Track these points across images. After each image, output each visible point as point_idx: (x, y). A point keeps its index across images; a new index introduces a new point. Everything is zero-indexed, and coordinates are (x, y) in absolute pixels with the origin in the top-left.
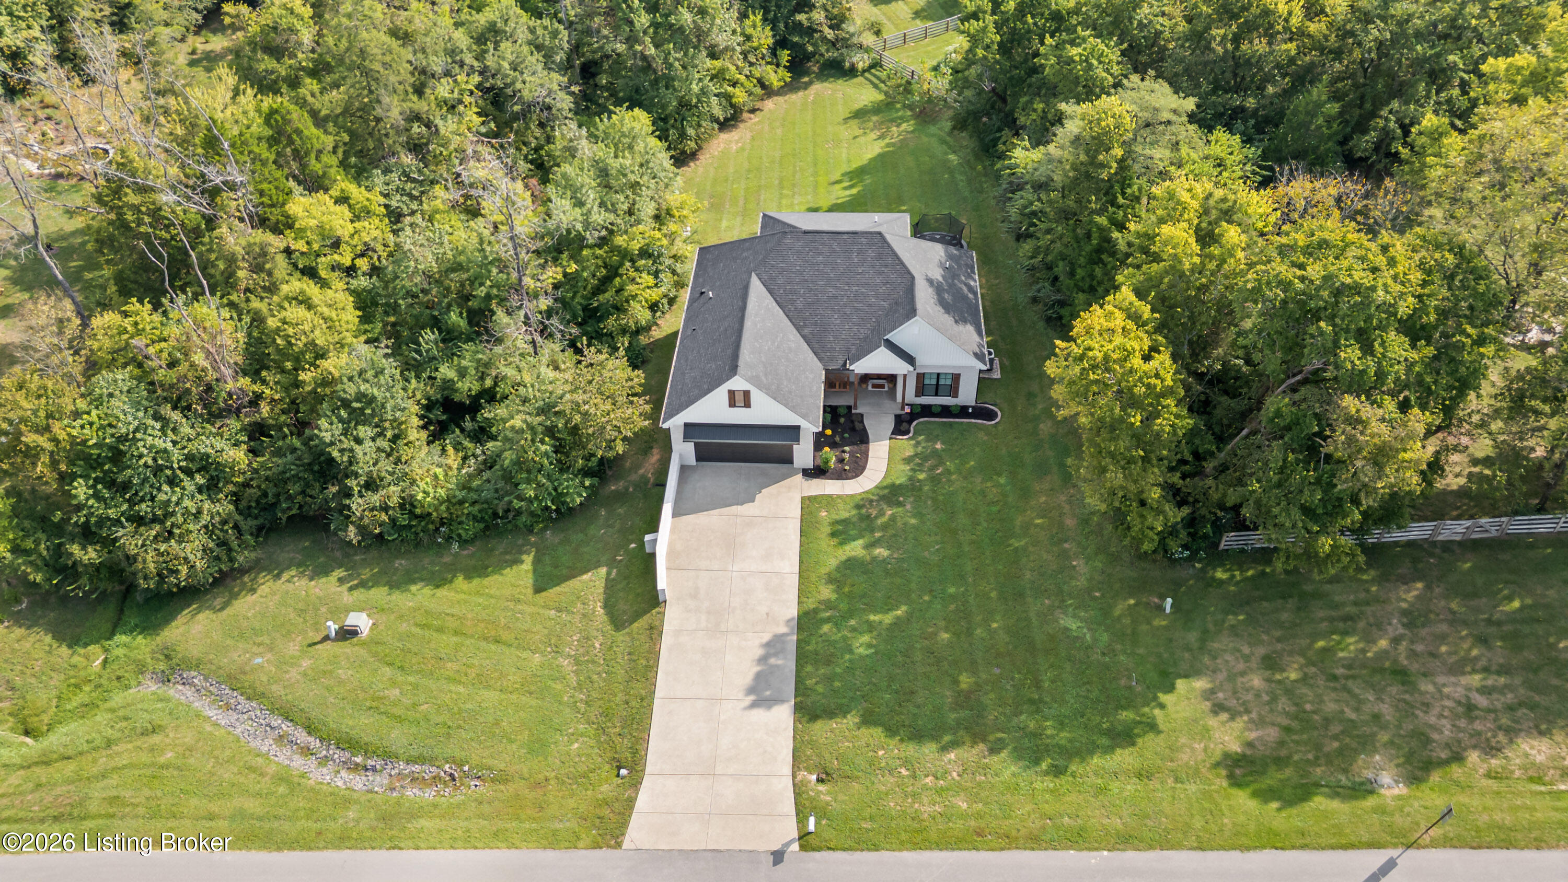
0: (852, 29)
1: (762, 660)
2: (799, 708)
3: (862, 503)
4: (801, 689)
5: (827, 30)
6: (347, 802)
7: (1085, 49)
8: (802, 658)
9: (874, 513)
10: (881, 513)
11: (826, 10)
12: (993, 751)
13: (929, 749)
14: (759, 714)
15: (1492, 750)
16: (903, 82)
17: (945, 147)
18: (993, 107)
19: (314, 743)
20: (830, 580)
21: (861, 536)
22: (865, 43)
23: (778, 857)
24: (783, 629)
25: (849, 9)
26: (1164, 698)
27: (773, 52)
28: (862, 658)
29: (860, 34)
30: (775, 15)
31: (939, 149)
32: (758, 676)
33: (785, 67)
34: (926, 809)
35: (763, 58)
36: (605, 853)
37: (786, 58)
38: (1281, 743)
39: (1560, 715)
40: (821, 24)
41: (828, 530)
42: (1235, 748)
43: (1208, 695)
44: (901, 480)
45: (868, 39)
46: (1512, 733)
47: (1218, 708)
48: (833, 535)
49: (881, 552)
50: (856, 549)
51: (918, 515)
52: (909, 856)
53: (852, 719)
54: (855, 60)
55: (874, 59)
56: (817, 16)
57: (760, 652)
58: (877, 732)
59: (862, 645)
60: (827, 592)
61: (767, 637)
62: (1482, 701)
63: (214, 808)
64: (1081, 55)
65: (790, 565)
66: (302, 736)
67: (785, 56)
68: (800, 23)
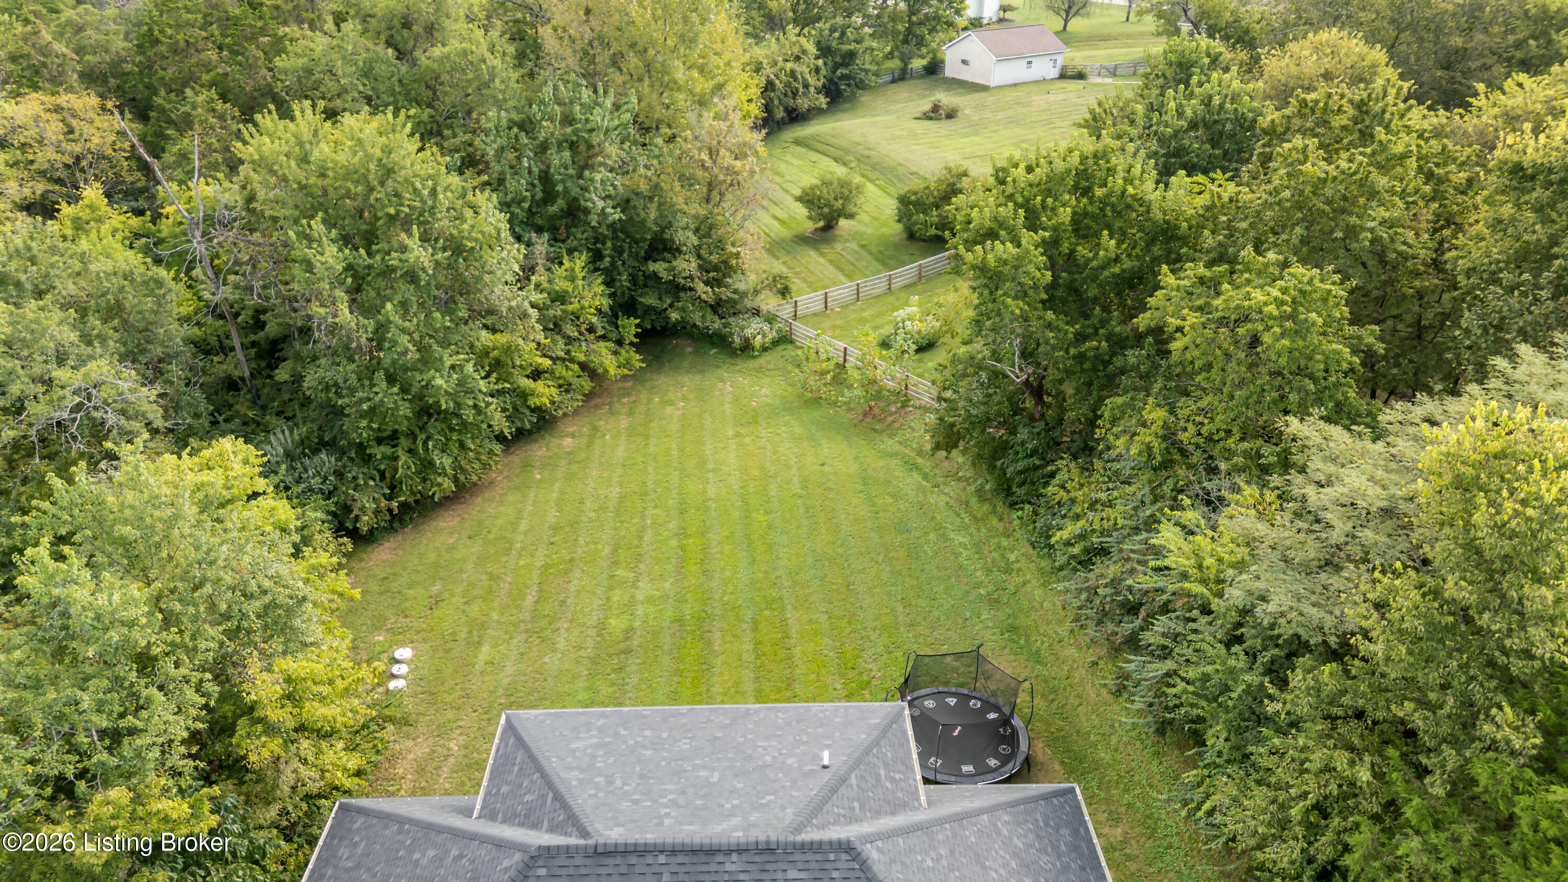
0: (742, 287)
5: (701, 287)
7: (1284, 291)
11: (699, 257)
16: (831, 365)
17: (916, 476)
18: (1017, 411)
22: (764, 308)
25: (737, 255)
27: (612, 317)
29: (756, 292)
30: (613, 263)
31: (910, 483)
33: (632, 344)
35: (591, 330)
37: (633, 331)
40: (691, 277)
45: (769, 302)
54: (748, 332)
55: (779, 331)
56: (685, 265)
64: (1280, 303)
67: (630, 327)
68: (655, 276)
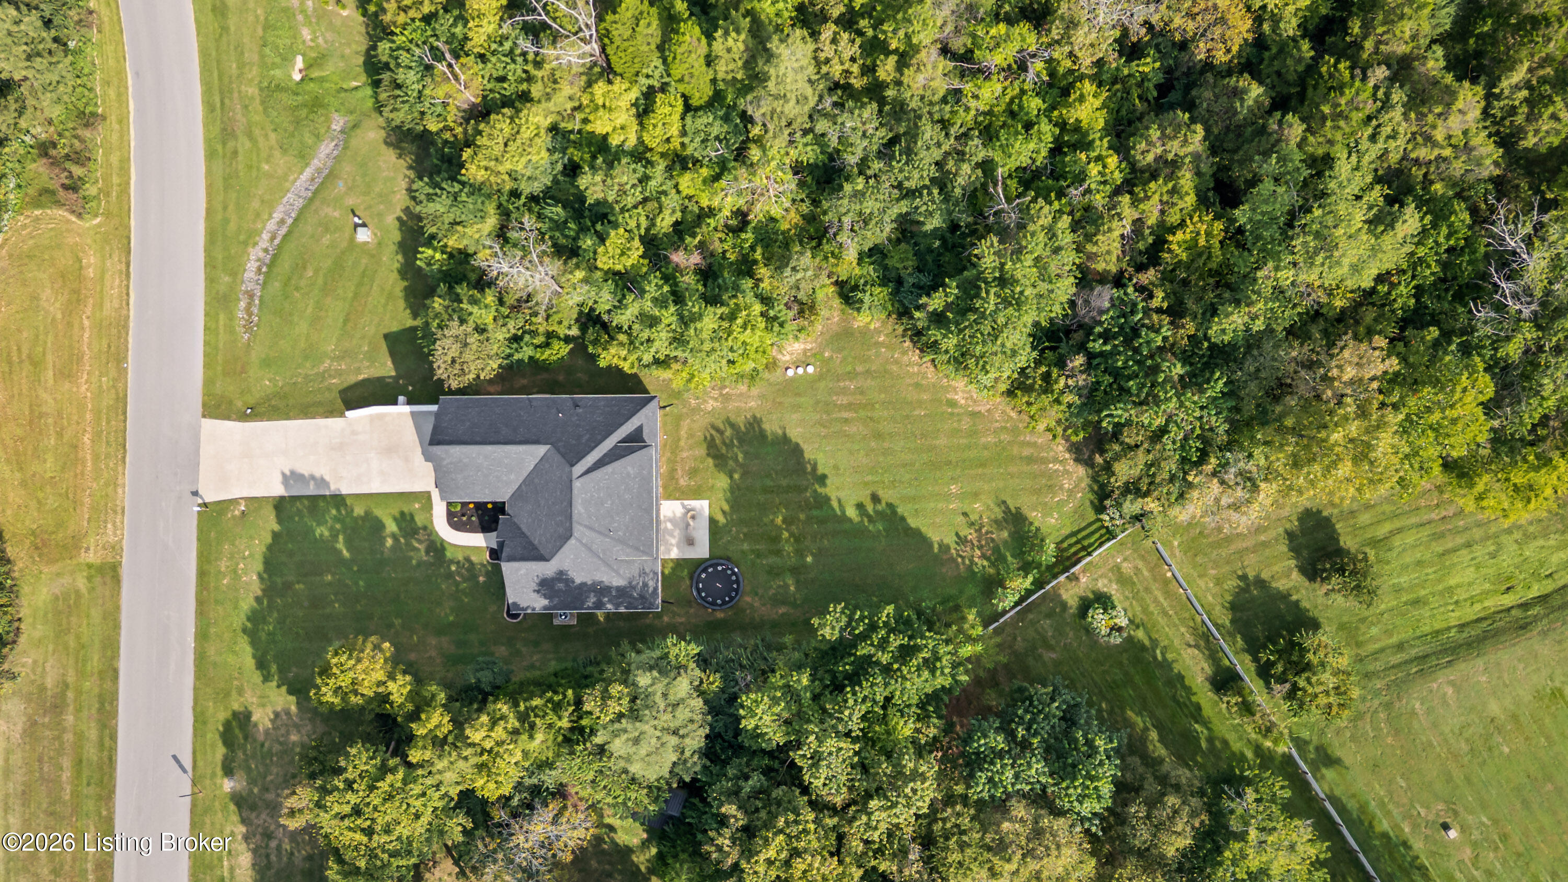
1: (313, 477)
2: (282, 498)
3: (428, 530)
4: (294, 499)
6: (234, 274)
8: (314, 499)
9: (421, 537)
10: (420, 541)
12: (257, 599)
13: (259, 566)
14: (280, 478)
15: (246, 838)
19: (277, 242)
20: (368, 513)
21: (400, 528)
23: (195, 493)
24: (333, 487)
26: (284, 689)
28: (313, 532)
32: (302, 476)
34: (223, 565)
36: (200, 410)
38: (255, 740)
39: (262, 878)
41: (406, 510)
42: (254, 718)
43: (288, 713)
44: (449, 554)
46: (255, 851)
47: (277, 715)
48: (402, 514)
49: (389, 542)
50: (391, 527)
51: (420, 564)
52: (194, 555)
53: (277, 527)
57: (317, 475)
58: (269, 540)
59: (322, 531)
60: (359, 511)
61: (327, 478)
62: (273, 844)
63: (231, 207)
65: (376, 487)
66: (283, 231)
